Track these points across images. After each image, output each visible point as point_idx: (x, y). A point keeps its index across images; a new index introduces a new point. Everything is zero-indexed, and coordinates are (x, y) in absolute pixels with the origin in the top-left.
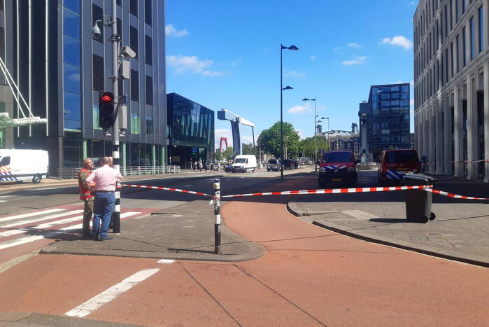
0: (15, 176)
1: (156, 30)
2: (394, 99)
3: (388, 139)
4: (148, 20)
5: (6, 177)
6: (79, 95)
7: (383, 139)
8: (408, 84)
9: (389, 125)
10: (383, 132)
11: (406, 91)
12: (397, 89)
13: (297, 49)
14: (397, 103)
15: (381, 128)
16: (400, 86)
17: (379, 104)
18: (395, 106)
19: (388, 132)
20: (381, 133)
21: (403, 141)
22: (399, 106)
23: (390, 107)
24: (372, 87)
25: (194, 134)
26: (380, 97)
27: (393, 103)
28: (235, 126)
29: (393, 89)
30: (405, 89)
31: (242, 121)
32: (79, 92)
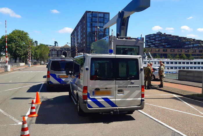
2: (101, 22)
8: (109, 13)
11: (108, 18)
12: (102, 15)
16: (104, 14)
24: (86, 12)
26: (92, 19)
30: (106, 16)
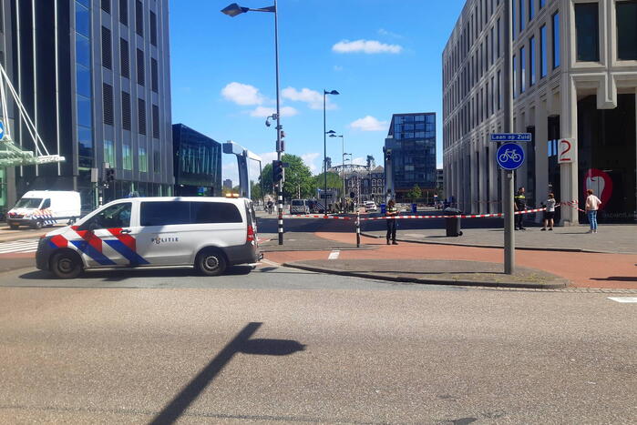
0: (55, 219)
1: (161, 52)
2: (419, 131)
3: (412, 177)
4: (154, 42)
5: (48, 219)
6: (90, 130)
7: (407, 176)
8: (434, 114)
9: (413, 160)
10: (407, 168)
11: (432, 121)
12: (422, 119)
13: (338, 93)
14: (421, 135)
15: (404, 164)
16: (426, 115)
17: (402, 136)
18: (419, 139)
19: (412, 168)
20: (404, 168)
21: (428, 178)
22: (425, 139)
23: (415, 139)
24: (394, 116)
25: (196, 170)
26: (403, 127)
27: (417, 135)
28: (242, 160)
29: (417, 119)
30: (430, 119)
31: (250, 154)
32: (90, 126)
